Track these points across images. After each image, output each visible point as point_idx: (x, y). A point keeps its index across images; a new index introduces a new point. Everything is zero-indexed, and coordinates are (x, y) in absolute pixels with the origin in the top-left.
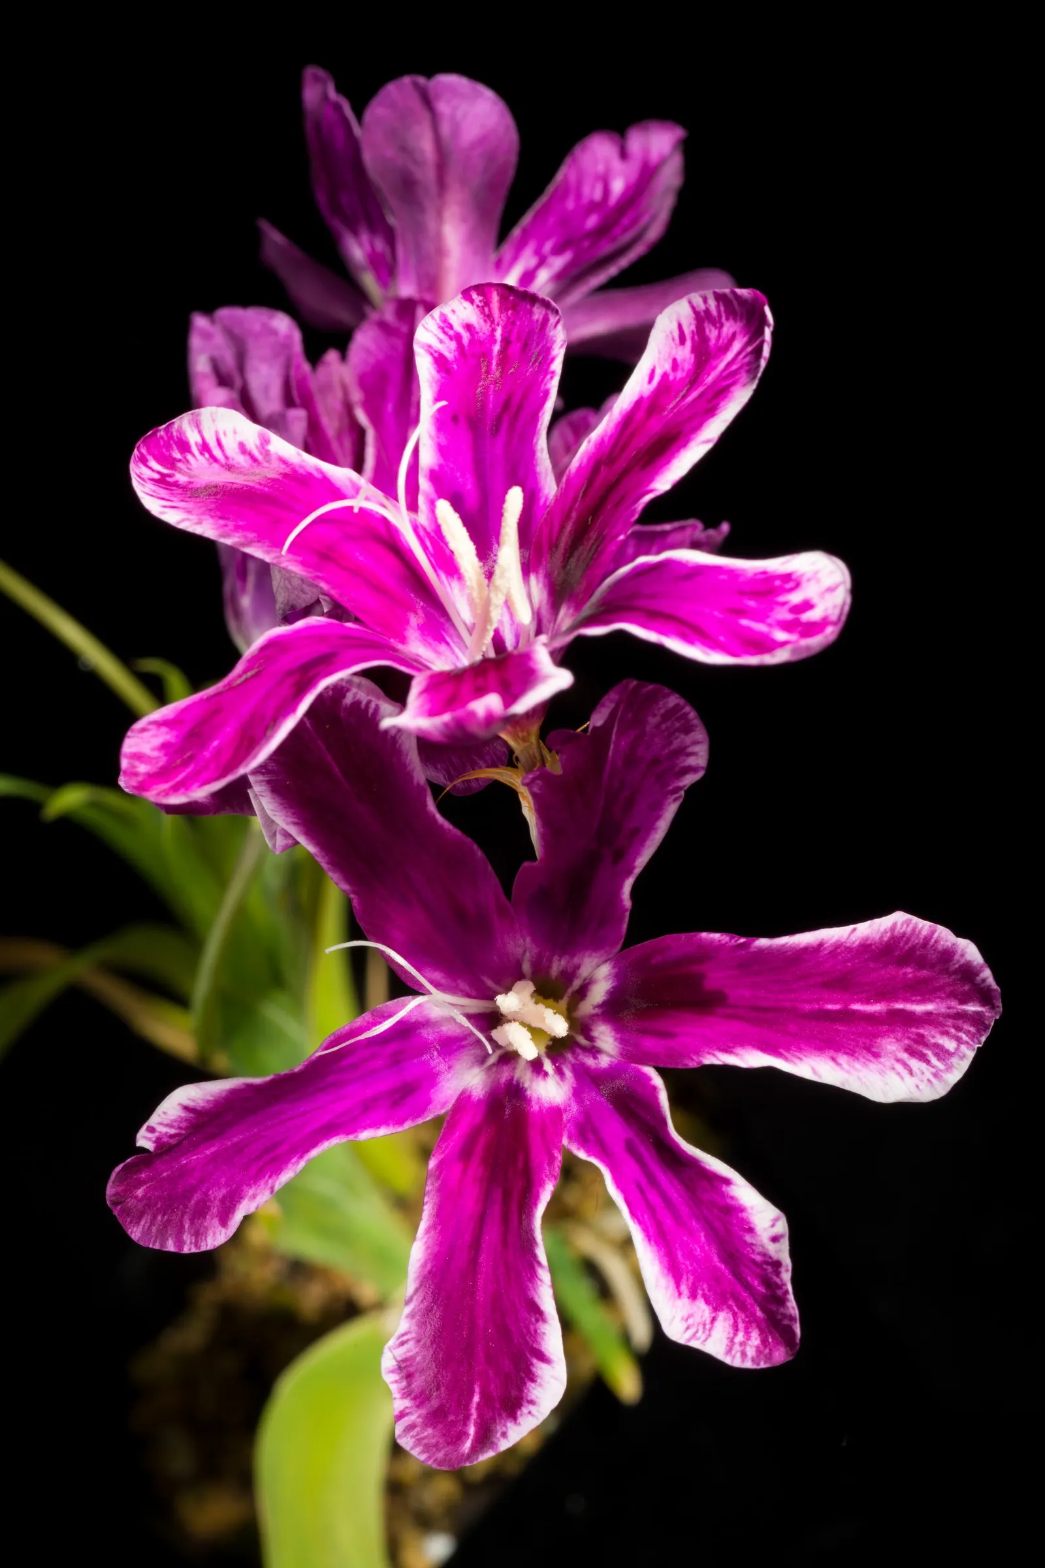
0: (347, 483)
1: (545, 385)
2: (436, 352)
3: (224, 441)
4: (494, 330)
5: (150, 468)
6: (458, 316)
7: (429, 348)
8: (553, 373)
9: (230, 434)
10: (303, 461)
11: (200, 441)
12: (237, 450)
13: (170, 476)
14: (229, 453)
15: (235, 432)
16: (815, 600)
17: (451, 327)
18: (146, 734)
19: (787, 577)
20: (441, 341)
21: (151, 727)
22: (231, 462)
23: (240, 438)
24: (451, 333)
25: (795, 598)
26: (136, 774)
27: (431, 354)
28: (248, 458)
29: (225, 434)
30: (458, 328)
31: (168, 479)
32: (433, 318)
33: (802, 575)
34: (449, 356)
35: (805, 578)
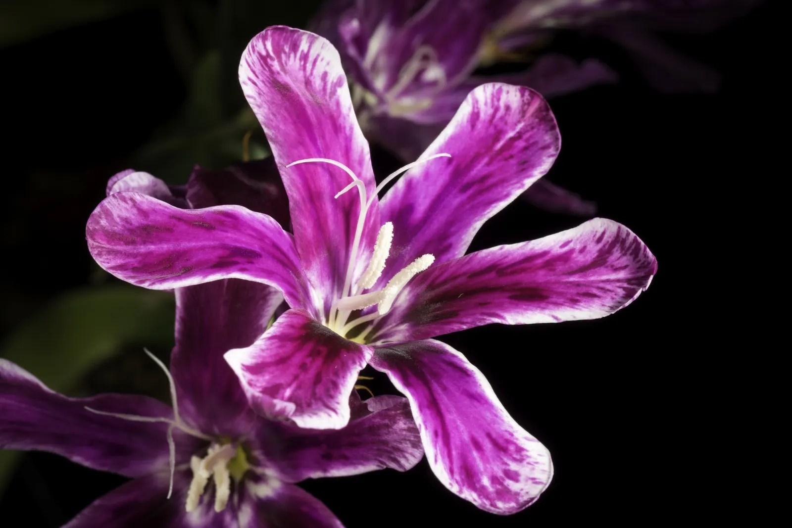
0: (360, 150)
1: (513, 189)
2: (478, 108)
3: (318, 63)
4: (519, 122)
5: (265, 45)
6: (508, 97)
7: (476, 102)
8: (523, 185)
9: (324, 63)
10: (348, 115)
11: (306, 51)
12: (321, 74)
13: (272, 59)
14: (315, 72)
15: (328, 64)
16: (522, 478)
17: (499, 100)
18: (123, 204)
19: (520, 450)
20: (486, 104)
21: (129, 202)
22: (311, 78)
23: (328, 69)
24: (496, 103)
25: (513, 466)
26: (98, 223)
27: (474, 108)
28: (322, 84)
29: (322, 60)
30: (502, 104)
31: (269, 60)
32: (494, 86)
33: (528, 457)
34: (482, 116)
35: (528, 460)
